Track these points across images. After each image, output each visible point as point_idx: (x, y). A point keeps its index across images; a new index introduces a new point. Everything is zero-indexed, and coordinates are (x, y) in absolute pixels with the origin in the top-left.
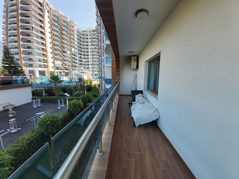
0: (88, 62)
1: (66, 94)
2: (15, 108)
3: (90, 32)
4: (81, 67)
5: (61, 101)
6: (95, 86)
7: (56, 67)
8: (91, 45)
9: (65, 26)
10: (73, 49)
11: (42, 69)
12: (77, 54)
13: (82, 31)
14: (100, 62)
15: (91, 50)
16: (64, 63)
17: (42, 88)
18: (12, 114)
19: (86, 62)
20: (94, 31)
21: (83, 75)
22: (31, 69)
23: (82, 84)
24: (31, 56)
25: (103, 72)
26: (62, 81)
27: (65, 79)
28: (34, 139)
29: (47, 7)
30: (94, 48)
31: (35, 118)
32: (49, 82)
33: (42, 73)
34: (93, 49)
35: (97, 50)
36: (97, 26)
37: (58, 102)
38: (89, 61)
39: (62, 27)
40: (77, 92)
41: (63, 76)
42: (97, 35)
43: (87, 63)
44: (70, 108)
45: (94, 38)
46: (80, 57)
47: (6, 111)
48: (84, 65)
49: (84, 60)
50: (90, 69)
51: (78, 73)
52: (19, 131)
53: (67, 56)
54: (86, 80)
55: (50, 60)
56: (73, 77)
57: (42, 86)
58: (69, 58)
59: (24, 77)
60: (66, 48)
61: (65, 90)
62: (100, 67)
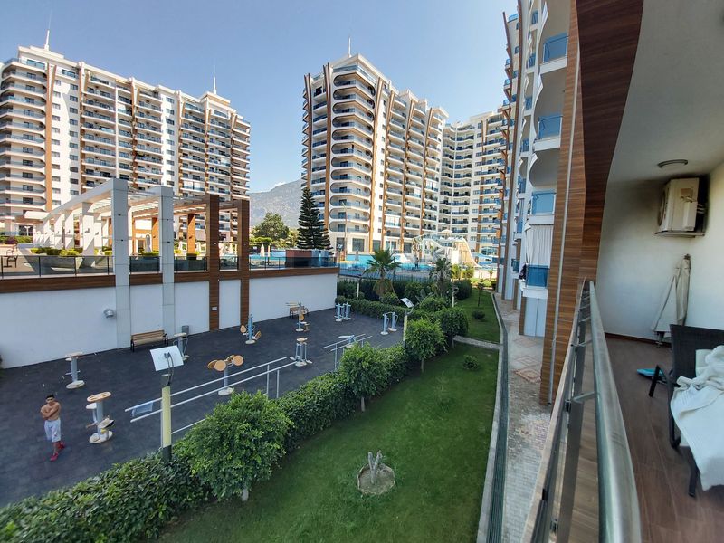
0: (466, 212)
1: (405, 300)
2: (308, 316)
3: (480, 126)
4: (444, 228)
5: (390, 316)
6: (481, 286)
7: (385, 229)
8: (479, 164)
9: (416, 127)
10: (429, 182)
11: (359, 235)
12: (437, 195)
13: (459, 129)
14: (506, 211)
15: (478, 178)
16: (405, 220)
17: (356, 280)
18: (303, 326)
19: (459, 213)
20: (493, 120)
21: (447, 252)
22: (340, 234)
23: (445, 276)
24: (342, 208)
25: (512, 242)
26: (397, 265)
27: (403, 259)
28: (332, 396)
29: (384, 93)
30: (490, 172)
31: (338, 345)
32: (370, 267)
33: (358, 244)
34: (484, 173)
35: (498, 175)
36: (508, 102)
37: (383, 318)
38: (470, 211)
39: (411, 130)
40: (430, 298)
41: (400, 252)
42: (503, 131)
43: (460, 218)
44: (409, 340)
45: (491, 142)
46: (446, 202)
47: (294, 318)
48: (455, 221)
49: (455, 209)
50: (471, 234)
51: (434, 244)
52: (308, 366)
53: (413, 200)
54: (456, 267)
55: (377, 214)
56: (420, 255)
57: (356, 274)
58: (417, 206)
59: (329, 251)
60: (414, 180)
61: (400, 289)
62: (505, 229)
